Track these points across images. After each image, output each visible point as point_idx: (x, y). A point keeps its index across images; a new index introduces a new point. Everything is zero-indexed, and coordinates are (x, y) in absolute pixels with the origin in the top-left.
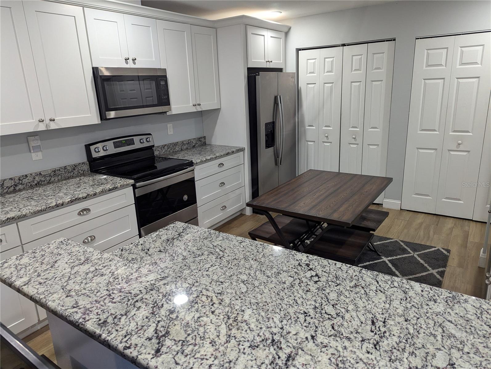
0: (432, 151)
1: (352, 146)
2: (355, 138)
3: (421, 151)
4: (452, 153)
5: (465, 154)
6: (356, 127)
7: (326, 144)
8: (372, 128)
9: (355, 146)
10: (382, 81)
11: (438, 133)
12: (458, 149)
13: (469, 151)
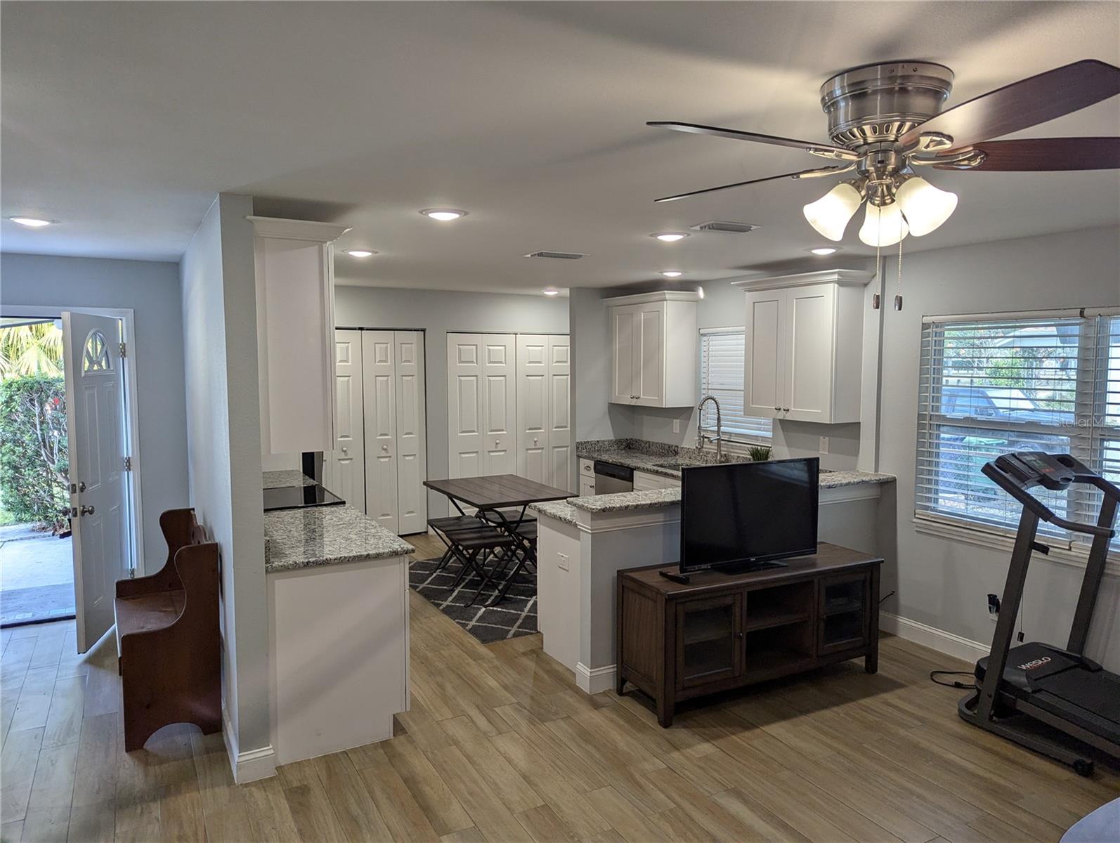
0: (474, 455)
1: (382, 460)
2: (385, 449)
3: (463, 456)
4: (492, 454)
5: (503, 453)
6: (386, 435)
7: (343, 462)
8: (407, 434)
9: (387, 459)
10: (413, 376)
11: (477, 434)
12: (497, 449)
13: (505, 451)
